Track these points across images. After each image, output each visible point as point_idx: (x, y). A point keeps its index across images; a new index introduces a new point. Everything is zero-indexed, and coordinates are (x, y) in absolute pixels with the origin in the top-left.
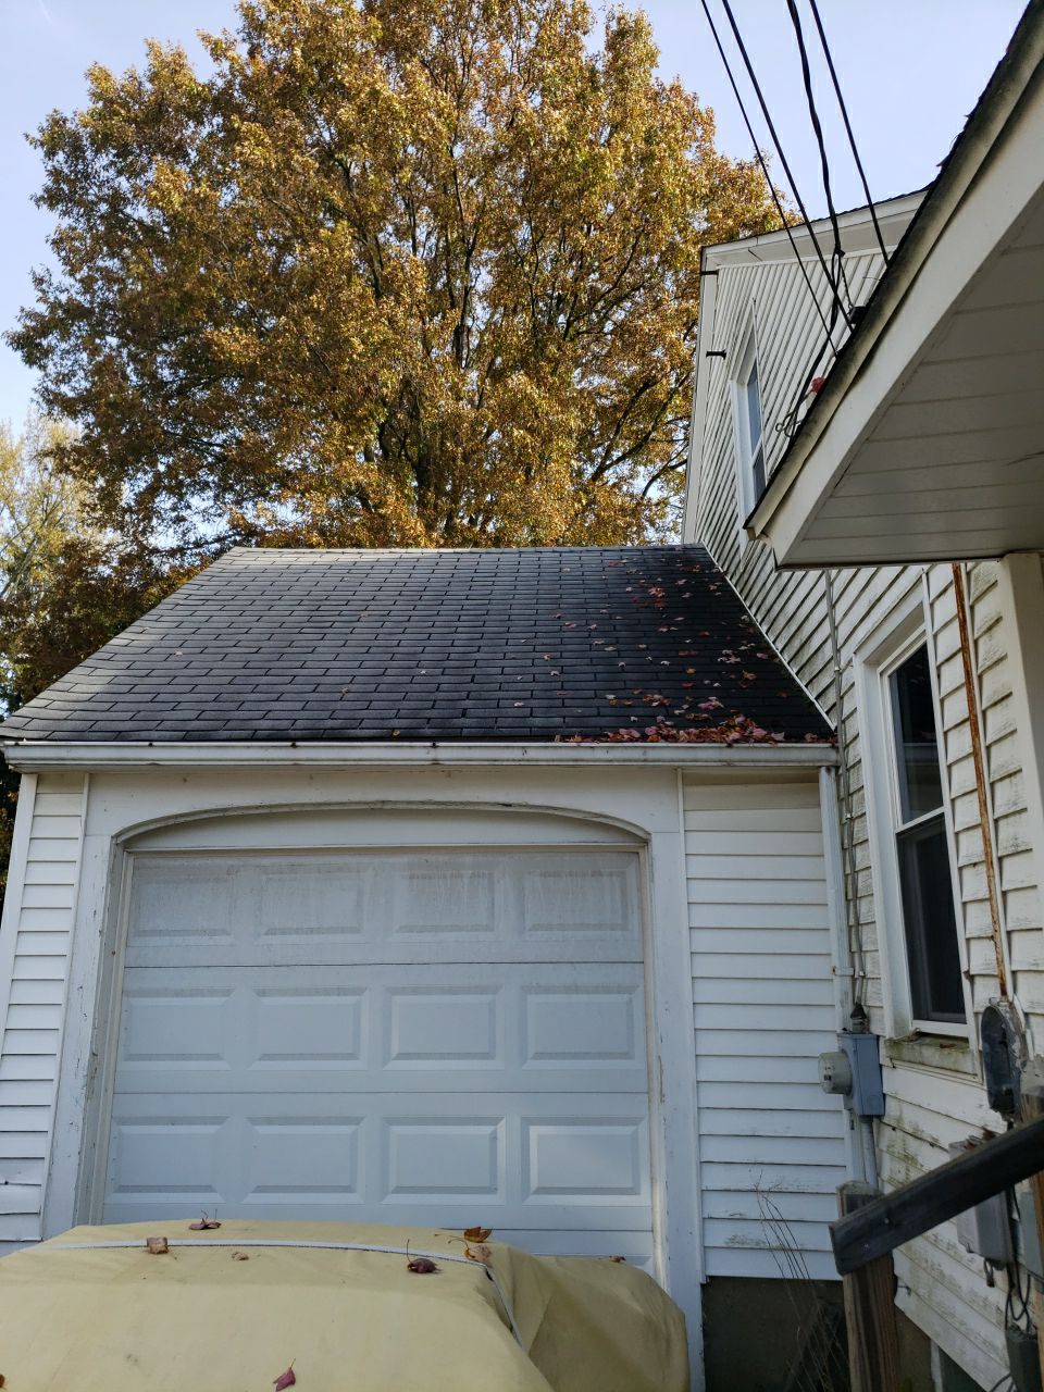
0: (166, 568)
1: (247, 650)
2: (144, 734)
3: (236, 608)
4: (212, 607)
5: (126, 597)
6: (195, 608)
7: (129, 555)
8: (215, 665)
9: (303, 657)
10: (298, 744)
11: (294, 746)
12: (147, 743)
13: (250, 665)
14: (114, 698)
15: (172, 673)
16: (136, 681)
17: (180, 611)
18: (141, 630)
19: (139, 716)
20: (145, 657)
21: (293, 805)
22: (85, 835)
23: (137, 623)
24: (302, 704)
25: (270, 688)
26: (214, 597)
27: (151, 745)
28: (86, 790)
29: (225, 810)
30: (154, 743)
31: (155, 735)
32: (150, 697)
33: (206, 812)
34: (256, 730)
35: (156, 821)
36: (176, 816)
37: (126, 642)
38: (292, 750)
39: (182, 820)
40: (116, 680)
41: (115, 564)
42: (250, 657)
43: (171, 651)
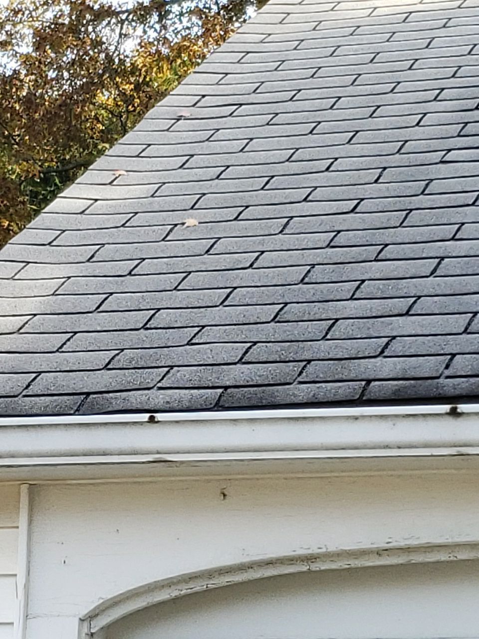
0: (129, 47)
1: (334, 207)
2: (136, 398)
3: (300, 117)
4: (249, 117)
5: (51, 117)
6: (214, 124)
7: (56, 25)
8: (269, 243)
9: (457, 215)
10: (462, 408)
11: (454, 413)
12: (146, 417)
13: (341, 239)
14: (68, 323)
15: (181, 264)
16: (111, 285)
17: (184, 131)
18: (108, 177)
19: (122, 360)
20: (123, 235)
21: (458, 546)
22: (27, 617)
23: (100, 163)
24: (464, 319)
25: (390, 288)
26: (253, 98)
27: (152, 420)
28: (23, 520)
29: (310, 558)
30: (159, 416)
31: (158, 398)
32: (141, 317)
33: (270, 563)
34: (369, 382)
35: (169, 583)
36: (210, 574)
37: (81, 205)
38: (451, 422)
39: (223, 580)
40: (69, 287)
41: (26, 48)
42: (339, 222)
43: (175, 218)
